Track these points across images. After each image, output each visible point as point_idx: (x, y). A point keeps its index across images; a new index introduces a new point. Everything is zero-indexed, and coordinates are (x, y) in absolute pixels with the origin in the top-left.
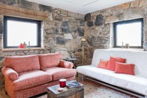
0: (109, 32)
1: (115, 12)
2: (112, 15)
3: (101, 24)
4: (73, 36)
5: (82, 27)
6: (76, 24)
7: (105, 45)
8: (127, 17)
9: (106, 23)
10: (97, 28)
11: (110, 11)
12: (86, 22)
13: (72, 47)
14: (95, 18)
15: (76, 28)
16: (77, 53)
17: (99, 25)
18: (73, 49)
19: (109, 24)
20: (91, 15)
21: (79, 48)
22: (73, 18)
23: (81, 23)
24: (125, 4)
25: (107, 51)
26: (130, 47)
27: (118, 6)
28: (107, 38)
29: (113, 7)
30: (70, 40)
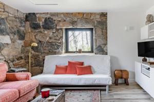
0: (62, 37)
1: (68, 19)
2: (65, 21)
3: (52, 28)
4: (11, 39)
5: (22, 29)
6: (15, 23)
7: (57, 51)
8: (80, 26)
9: (58, 28)
10: (46, 32)
11: (62, 16)
12: (28, 23)
13: (11, 54)
14: (43, 20)
15: (16, 30)
16: (17, 62)
17: (48, 29)
18: (11, 57)
19: (61, 29)
20: (37, 16)
21: (19, 56)
22: (11, 15)
23: (21, 23)
24: (79, 13)
25: (61, 57)
26: (83, 52)
27: (72, 13)
28: (60, 43)
29: (67, 13)
30: (8, 44)
